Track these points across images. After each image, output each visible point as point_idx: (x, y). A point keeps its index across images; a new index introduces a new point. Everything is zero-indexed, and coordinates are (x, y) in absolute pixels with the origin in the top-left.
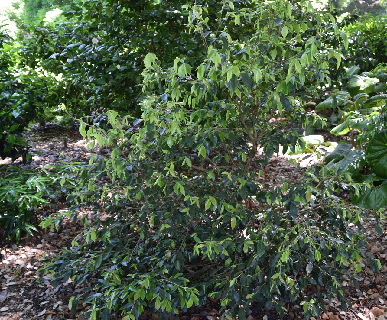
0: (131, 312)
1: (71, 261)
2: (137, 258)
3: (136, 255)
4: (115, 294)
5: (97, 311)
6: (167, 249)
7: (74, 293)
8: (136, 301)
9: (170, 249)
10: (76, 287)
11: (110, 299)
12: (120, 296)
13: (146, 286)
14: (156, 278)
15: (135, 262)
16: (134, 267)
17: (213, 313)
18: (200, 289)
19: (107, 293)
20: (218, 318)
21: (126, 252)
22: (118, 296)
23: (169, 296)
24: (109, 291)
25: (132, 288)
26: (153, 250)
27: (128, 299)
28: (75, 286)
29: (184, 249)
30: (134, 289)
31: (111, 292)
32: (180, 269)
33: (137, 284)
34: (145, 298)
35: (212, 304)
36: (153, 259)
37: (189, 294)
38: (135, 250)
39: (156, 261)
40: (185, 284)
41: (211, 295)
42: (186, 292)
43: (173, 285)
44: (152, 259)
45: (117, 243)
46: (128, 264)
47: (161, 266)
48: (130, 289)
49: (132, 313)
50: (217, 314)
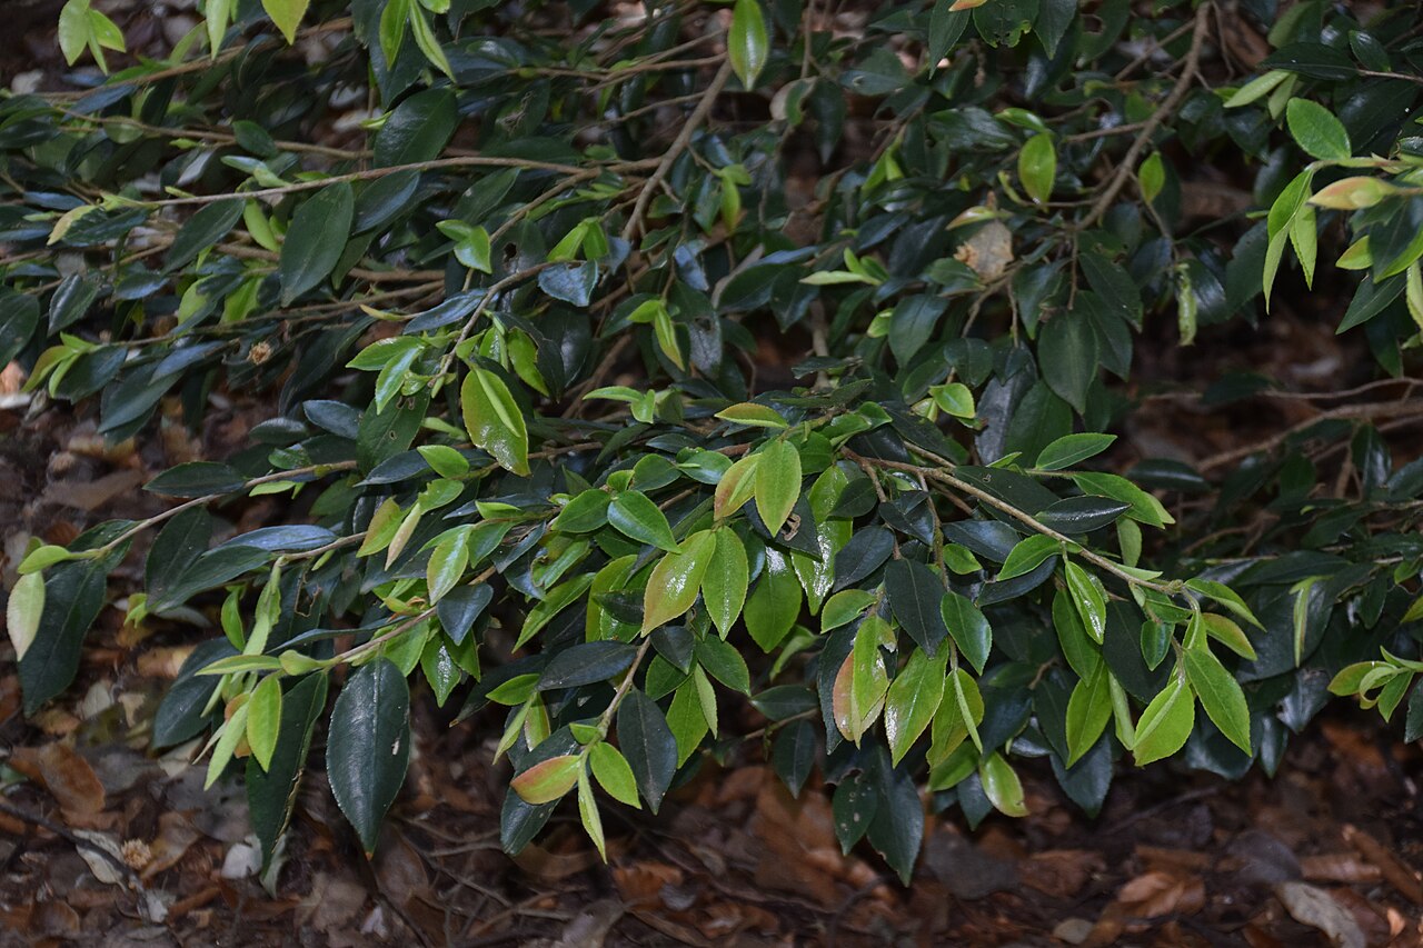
0: (603, 730)
1: (44, 198)
2: (688, 252)
3: (674, 219)
4: (472, 544)
5: (288, 683)
6: (974, 198)
7: (32, 509)
8: (655, 633)
9: (1004, 202)
10: (59, 461)
11: (421, 586)
12: (519, 567)
13: (764, 511)
14: (860, 445)
15: (665, 282)
16: (646, 329)
17: (1349, 869)
18: (1267, 598)
19: (391, 531)
20: (1395, 919)
21: (586, 183)
22: (502, 567)
23: (972, 632)
24: (416, 512)
25: (633, 506)
26: (836, 197)
27: (583, 600)
28: (51, 446)
29: (1146, 217)
30: (653, 523)
31: (434, 524)
32: (1091, 395)
33: (684, 482)
34: (741, 621)
35: (1342, 779)
36: (838, 277)
37: (1163, 633)
38: (668, 177)
39: (859, 296)
40: (1132, 538)
41: (1368, 682)
42: (1139, 614)
43: (1024, 531)
44: (822, 277)
45: (503, 88)
46: (596, 295)
47: (905, 351)
48: (617, 514)
49: (611, 738)
50: (1384, 881)
